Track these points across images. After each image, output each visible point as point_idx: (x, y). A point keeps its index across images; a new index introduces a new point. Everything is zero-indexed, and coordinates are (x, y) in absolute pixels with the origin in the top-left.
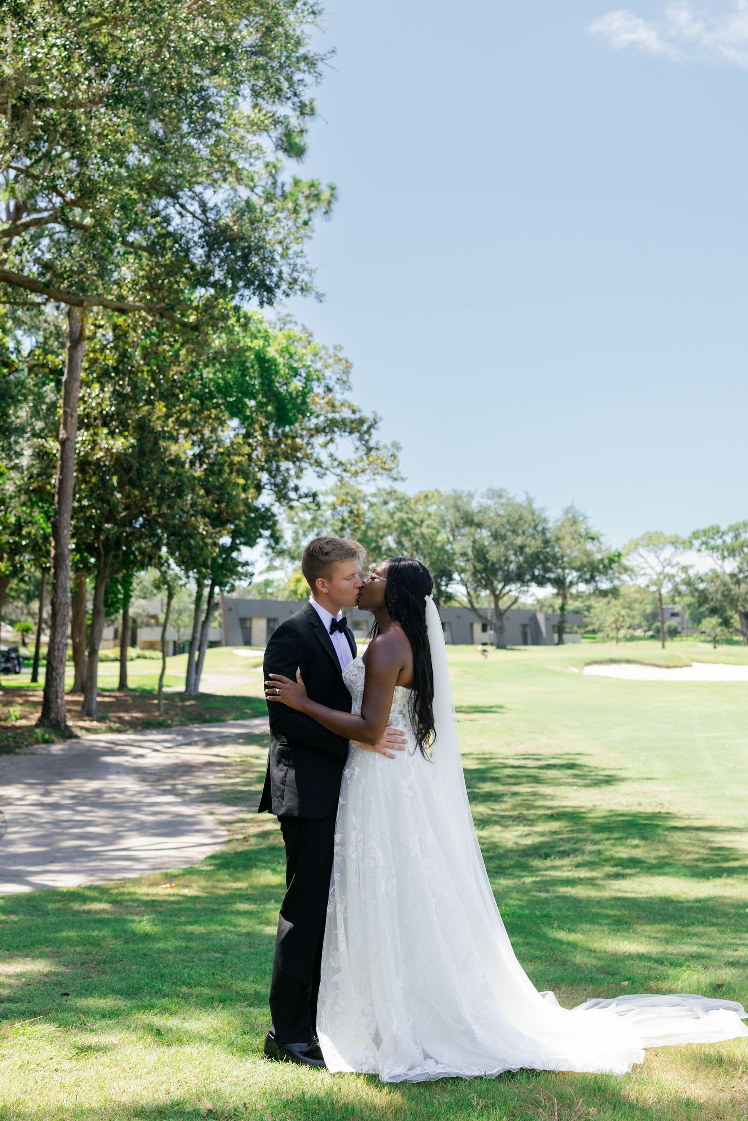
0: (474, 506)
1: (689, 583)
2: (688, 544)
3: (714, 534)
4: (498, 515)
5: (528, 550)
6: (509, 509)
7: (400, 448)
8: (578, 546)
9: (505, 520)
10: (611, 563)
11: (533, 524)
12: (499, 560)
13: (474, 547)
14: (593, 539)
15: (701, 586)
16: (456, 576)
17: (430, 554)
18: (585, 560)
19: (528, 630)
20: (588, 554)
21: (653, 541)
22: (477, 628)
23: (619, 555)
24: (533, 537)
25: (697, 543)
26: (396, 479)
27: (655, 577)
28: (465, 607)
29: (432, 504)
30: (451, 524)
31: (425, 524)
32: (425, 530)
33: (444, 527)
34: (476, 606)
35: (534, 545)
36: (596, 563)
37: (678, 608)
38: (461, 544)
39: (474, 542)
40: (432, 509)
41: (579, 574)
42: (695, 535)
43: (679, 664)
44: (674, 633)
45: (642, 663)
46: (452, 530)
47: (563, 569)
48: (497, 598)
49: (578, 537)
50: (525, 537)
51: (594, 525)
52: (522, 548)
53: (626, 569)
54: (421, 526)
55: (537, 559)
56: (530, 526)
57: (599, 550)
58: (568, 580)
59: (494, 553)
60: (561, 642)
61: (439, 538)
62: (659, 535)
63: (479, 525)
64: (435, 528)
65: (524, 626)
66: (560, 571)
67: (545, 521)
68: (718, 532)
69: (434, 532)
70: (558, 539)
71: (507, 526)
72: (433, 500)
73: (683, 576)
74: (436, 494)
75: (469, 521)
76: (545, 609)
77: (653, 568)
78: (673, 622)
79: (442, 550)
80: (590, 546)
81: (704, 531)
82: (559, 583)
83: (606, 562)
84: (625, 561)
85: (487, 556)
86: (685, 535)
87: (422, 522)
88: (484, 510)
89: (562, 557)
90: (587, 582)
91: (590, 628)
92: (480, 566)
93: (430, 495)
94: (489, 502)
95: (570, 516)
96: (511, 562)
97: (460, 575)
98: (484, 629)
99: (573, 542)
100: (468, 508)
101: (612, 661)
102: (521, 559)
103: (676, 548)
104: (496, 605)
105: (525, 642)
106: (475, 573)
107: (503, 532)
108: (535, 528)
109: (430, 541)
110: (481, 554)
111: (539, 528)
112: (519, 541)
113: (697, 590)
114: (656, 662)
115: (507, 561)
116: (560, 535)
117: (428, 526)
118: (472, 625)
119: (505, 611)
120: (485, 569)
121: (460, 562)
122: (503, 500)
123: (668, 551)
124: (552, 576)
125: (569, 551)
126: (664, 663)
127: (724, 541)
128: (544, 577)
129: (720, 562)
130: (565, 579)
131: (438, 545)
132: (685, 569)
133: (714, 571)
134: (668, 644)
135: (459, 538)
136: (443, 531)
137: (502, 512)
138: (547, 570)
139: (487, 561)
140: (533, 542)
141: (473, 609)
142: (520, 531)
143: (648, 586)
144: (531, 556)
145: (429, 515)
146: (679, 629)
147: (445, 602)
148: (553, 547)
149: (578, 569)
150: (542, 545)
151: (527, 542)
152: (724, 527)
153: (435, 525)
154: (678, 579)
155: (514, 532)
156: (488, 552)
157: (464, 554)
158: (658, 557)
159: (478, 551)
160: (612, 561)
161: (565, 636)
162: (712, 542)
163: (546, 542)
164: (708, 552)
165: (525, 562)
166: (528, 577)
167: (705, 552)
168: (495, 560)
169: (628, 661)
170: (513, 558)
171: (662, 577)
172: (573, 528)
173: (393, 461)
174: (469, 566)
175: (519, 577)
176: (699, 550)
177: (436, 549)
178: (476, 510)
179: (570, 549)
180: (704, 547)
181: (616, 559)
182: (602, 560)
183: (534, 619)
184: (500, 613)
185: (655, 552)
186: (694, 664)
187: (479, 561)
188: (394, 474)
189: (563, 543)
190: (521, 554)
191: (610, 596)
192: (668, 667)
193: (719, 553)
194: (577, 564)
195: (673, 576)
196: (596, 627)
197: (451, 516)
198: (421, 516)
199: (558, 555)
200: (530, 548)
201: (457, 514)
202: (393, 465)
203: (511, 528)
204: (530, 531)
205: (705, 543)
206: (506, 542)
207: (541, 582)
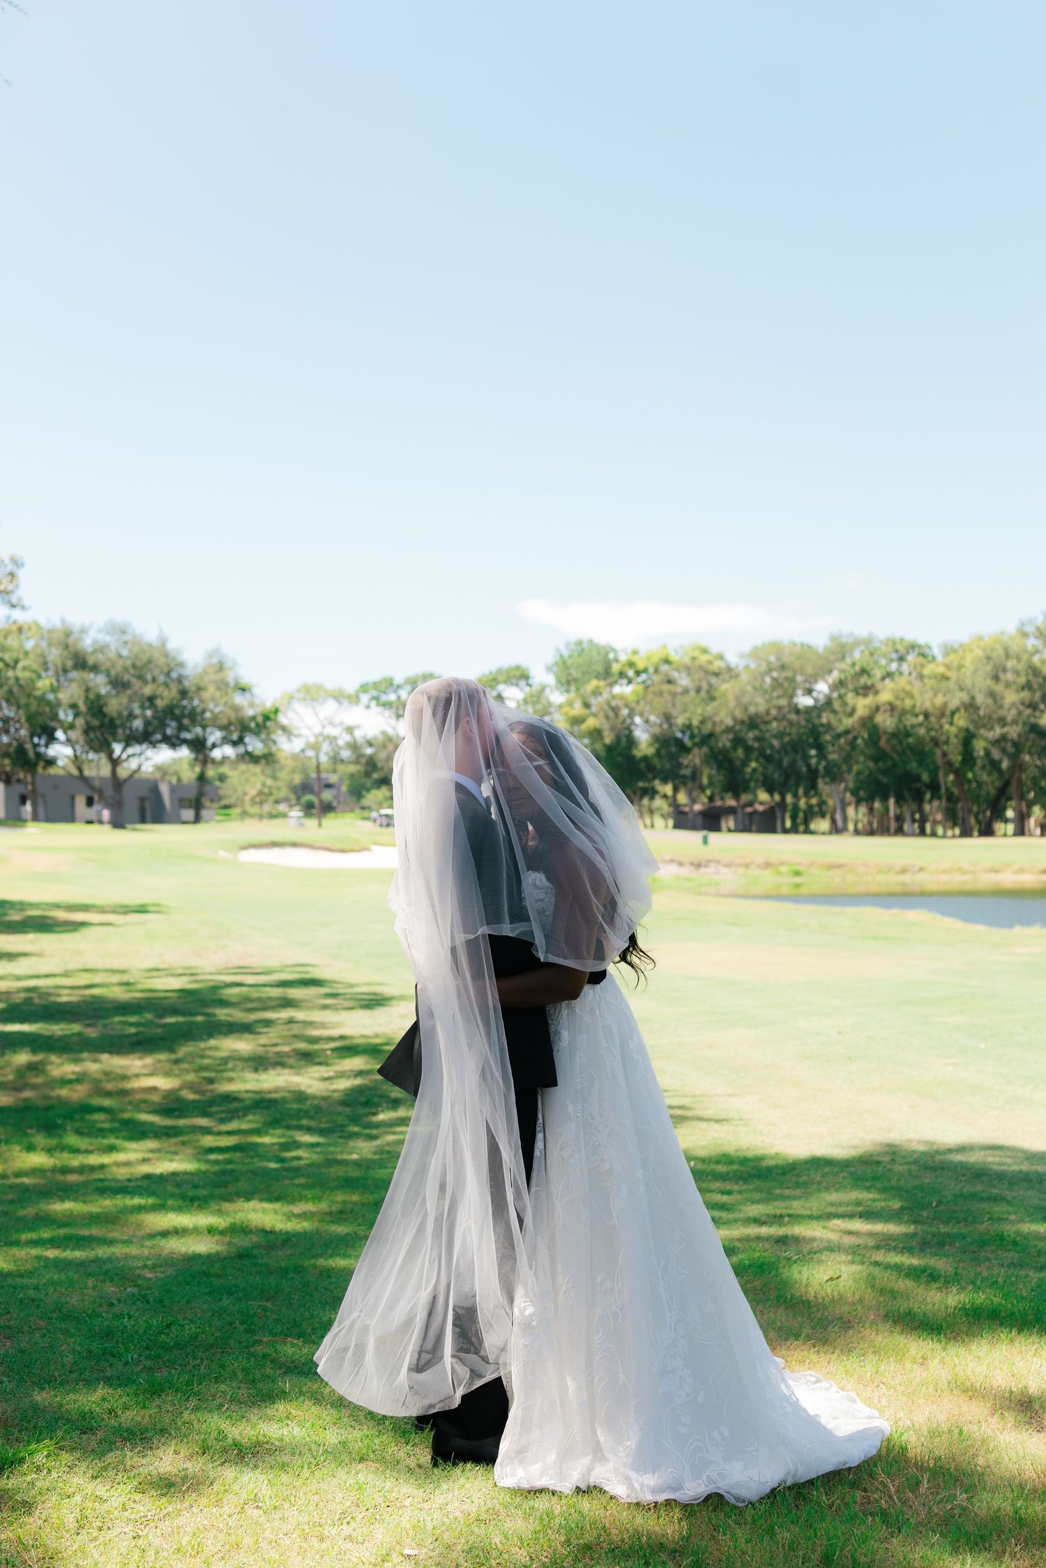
0: (87, 643)
1: (354, 747)
2: (354, 699)
3: (387, 688)
4: (120, 656)
5: (160, 703)
6: (136, 649)
7: (22, 565)
8: (225, 699)
9: (129, 663)
10: (265, 723)
11: (166, 669)
12: (120, 714)
13: (87, 698)
14: (243, 690)
15: (369, 751)
16: (60, 734)
17: (27, 705)
18: (233, 716)
19: (147, 805)
20: (237, 709)
21: (312, 694)
22: (80, 802)
23: (276, 711)
24: (166, 685)
25: (365, 698)
26: (13, 606)
27: (312, 740)
28: (70, 775)
29: (28, 639)
30: (56, 667)
31: (20, 665)
32: (20, 674)
33: (46, 670)
34: (87, 773)
35: (167, 696)
36: (247, 722)
37: (333, 779)
38: (71, 692)
39: (87, 690)
40: (29, 645)
41: (224, 733)
42: (364, 688)
43: (357, 847)
44: (327, 808)
45: (311, 846)
46: (57, 675)
47: (204, 727)
48: (115, 763)
49: (222, 686)
50: (155, 686)
51: (246, 674)
52: (151, 699)
53: (284, 729)
54: (14, 668)
55: (170, 712)
56: (162, 672)
57: (252, 705)
58: (209, 742)
59: (114, 705)
60: (197, 819)
61: (40, 684)
62: (319, 688)
63: (95, 668)
64: (35, 672)
65: (142, 800)
66: (199, 730)
67: (182, 665)
68: (392, 684)
69: (33, 676)
70: (199, 689)
71: (132, 671)
72: (30, 634)
73: (348, 738)
74: (34, 629)
75: (81, 662)
76: (167, 778)
77: (310, 728)
78: (327, 795)
79: (42, 700)
80: (239, 699)
81: (375, 684)
82: (199, 746)
83: (260, 719)
84: (283, 719)
85: (105, 710)
86: (351, 687)
87: (16, 662)
88: (102, 649)
89: (203, 712)
90: (235, 744)
91: (224, 802)
92: (96, 723)
93: (25, 627)
94: (108, 639)
95: (215, 660)
96: (136, 717)
97: (65, 732)
98: (90, 802)
99: (218, 694)
100: (80, 646)
101: (274, 844)
102: (149, 713)
103: (340, 703)
104: (114, 772)
105: (143, 820)
106: (87, 730)
107: (126, 677)
108: (168, 674)
109: (26, 689)
110: (96, 707)
111: (174, 675)
112: (148, 690)
113: (362, 755)
114: (329, 845)
115: (131, 716)
116: (202, 684)
117: (24, 668)
118: (73, 798)
119: (125, 781)
120: (102, 726)
121: (65, 715)
122: (128, 638)
123: (330, 707)
124: (188, 736)
125: (211, 706)
126: (338, 846)
127: (399, 697)
128: (178, 738)
129: (393, 721)
130: (205, 740)
131: (38, 693)
132: (350, 730)
133: (384, 733)
134: (326, 822)
135: (66, 684)
136: (44, 674)
137: (125, 653)
138: (181, 728)
139: (104, 715)
140: (166, 693)
141: (82, 777)
142: (149, 677)
143: (303, 751)
144: (164, 711)
145: (26, 654)
146: (335, 804)
147: (45, 768)
148: (192, 699)
149: (221, 728)
150: (178, 696)
151: (158, 693)
152: (399, 680)
153: (35, 666)
154: (341, 742)
155: (140, 677)
156: (105, 704)
157: (74, 706)
158: (316, 714)
159: (92, 703)
160: (267, 718)
161: (204, 813)
162: (384, 698)
163: (184, 693)
164: (380, 709)
165: (154, 717)
166: (158, 737)
167: (375, 709)
168: (114, 715)
169: (295, 845)
170: (137, 711)
171: (321, 739)
172: (219, 676)
173: (11, 581)
174: (80, 722)
175: (145, 737)
176: (368, 707)
177: (35, 698)
178: (90, 650)
179: (213, 704)
180: (374, 703)
181: (272, 716)
182: (253, 718)
183: (155, 790)
184: (118, 784)
185: (314, 708)
186: (374, 848)
187: (94, 715)
188: (14, 600)
189: (206, 695)
190: (149, 708)
191: (263, 762)
192: (343, 851)
193: (394, 710)
194: (225, 721)
195: (336, 738)
196: (232, 801)
197: (55, 655)
198: (15, 655)
199: (199, 710)
200: (162, 699)
201: (65, 653)
202: (10, 587)
203: (137, 673)
204: (162, 679)
205: (376, 698)
206: (129, 692)
207: (173, 743)
